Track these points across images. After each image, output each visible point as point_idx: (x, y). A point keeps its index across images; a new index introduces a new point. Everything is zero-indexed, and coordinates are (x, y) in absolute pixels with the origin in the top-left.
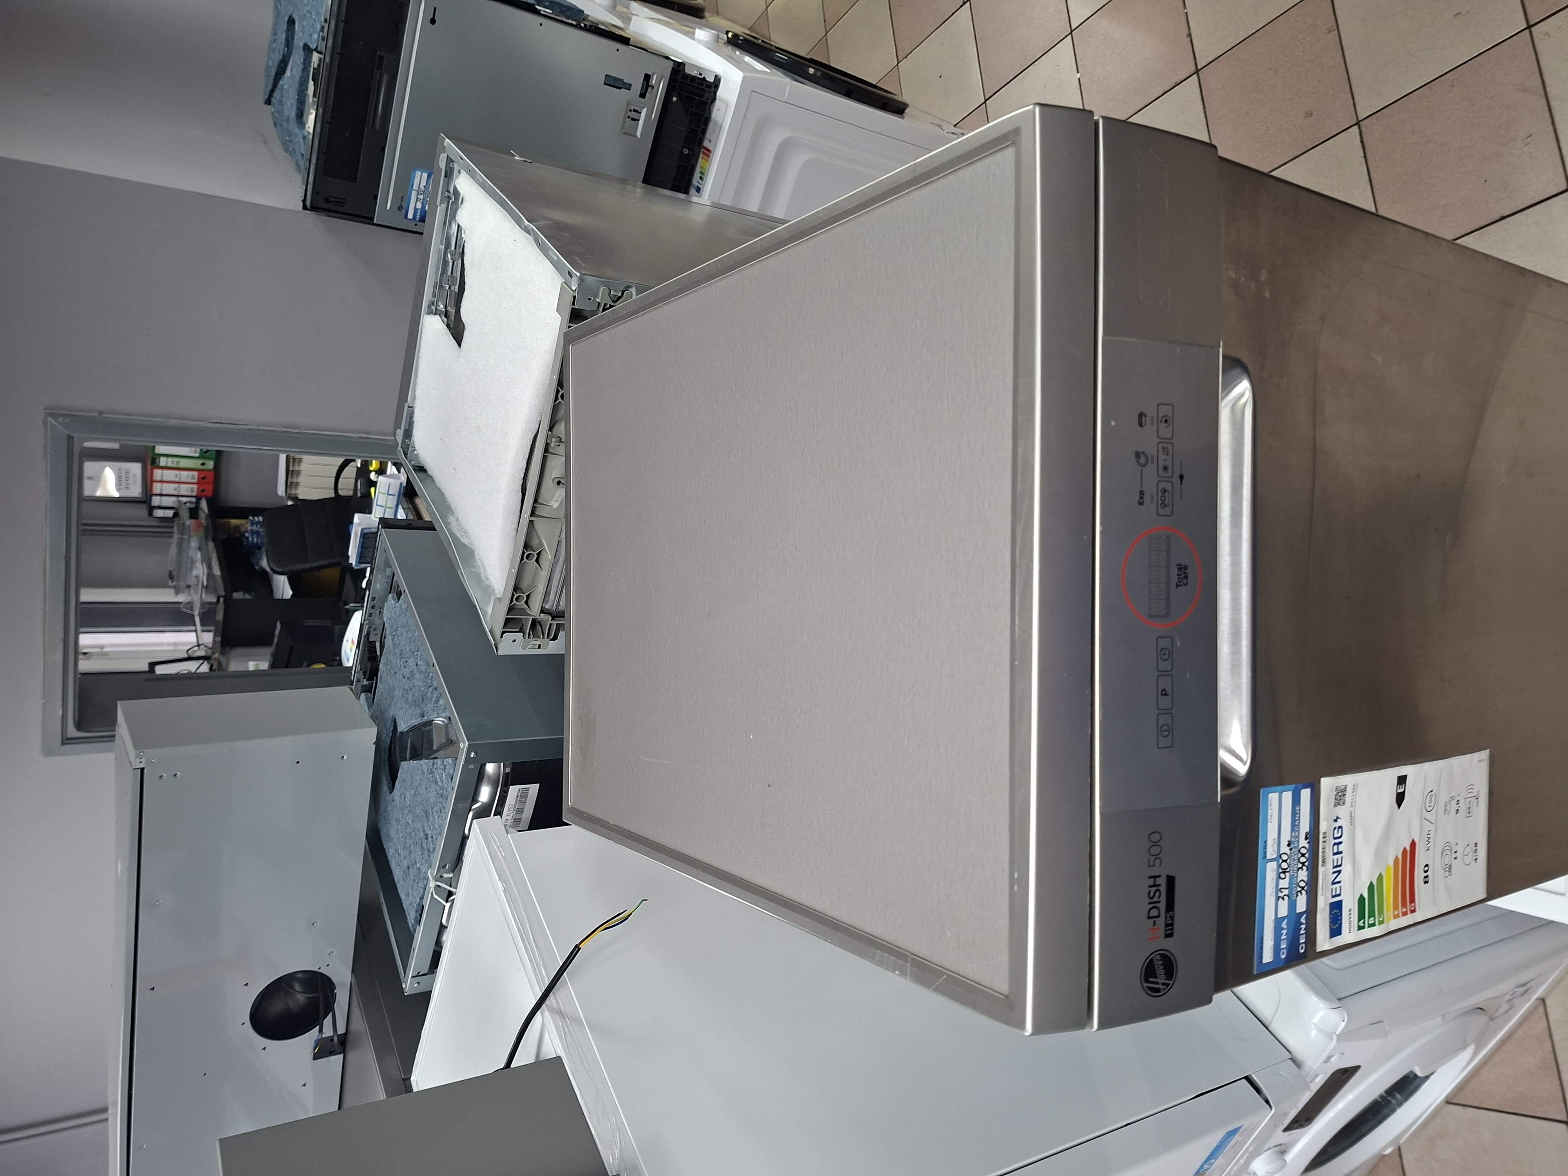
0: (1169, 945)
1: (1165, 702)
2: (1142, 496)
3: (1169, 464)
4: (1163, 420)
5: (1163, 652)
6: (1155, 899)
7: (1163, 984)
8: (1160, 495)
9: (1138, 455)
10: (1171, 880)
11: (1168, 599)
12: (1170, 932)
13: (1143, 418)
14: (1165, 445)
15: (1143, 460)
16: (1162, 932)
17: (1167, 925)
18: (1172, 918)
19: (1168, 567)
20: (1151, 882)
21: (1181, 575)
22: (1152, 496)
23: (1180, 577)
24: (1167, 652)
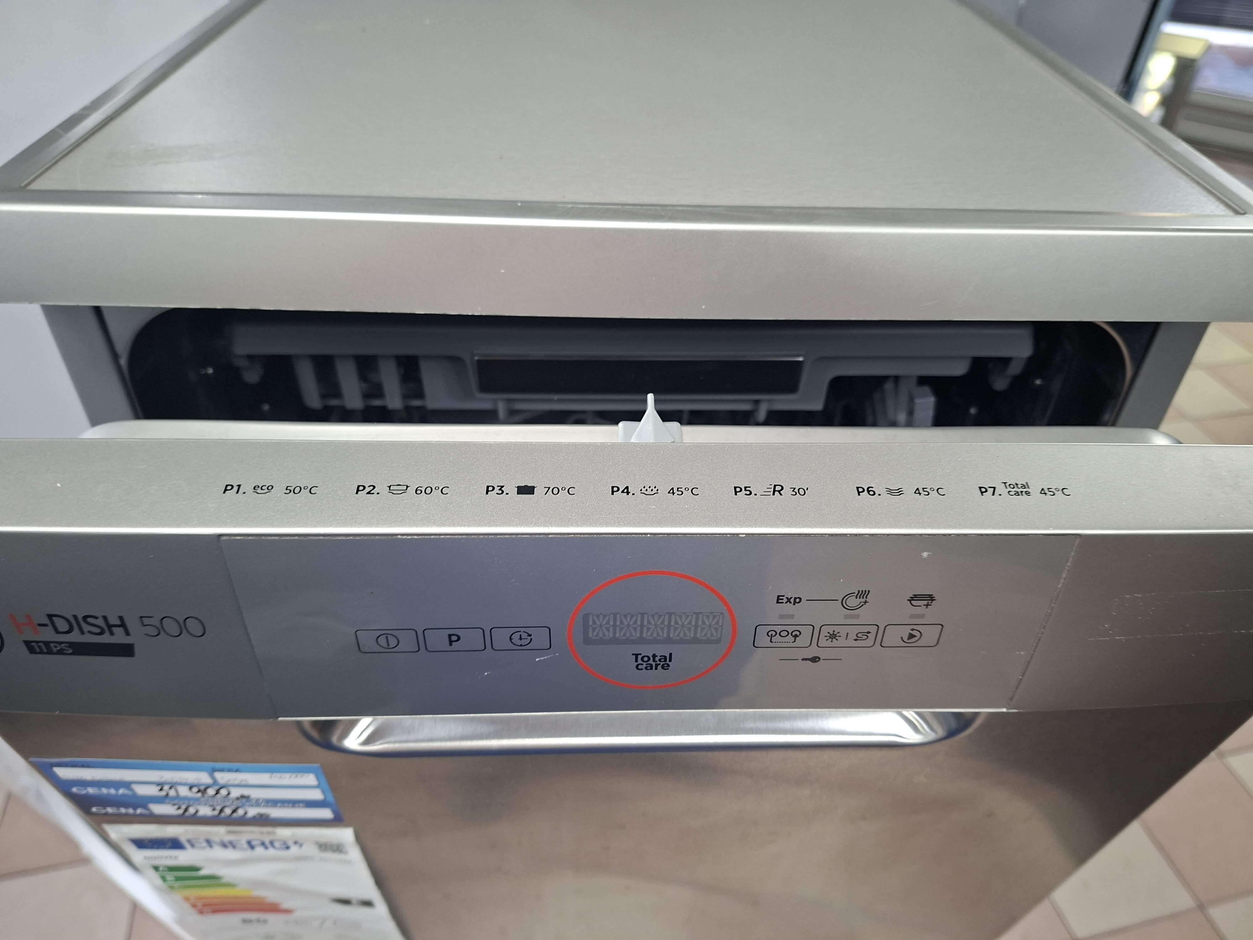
0: (14, 648)
1: (438, 640)
2: (792, 600)
3: (841, 642)
4: (914, 633)
5: (524, 636)
6: (86, 628)
8: (791, 628)
10: (127, 650)
11: (614, 641)
13: (925, 603)
14: (872, 636)
15: (853, 602)
16: (31, 636)
17: (46, 644)
18: (60, 652)
19: (668, 640)
20: (114, 620)
21: (654, 661)
22: (790, 616)
23: (652, 658)
24: (524, 642)
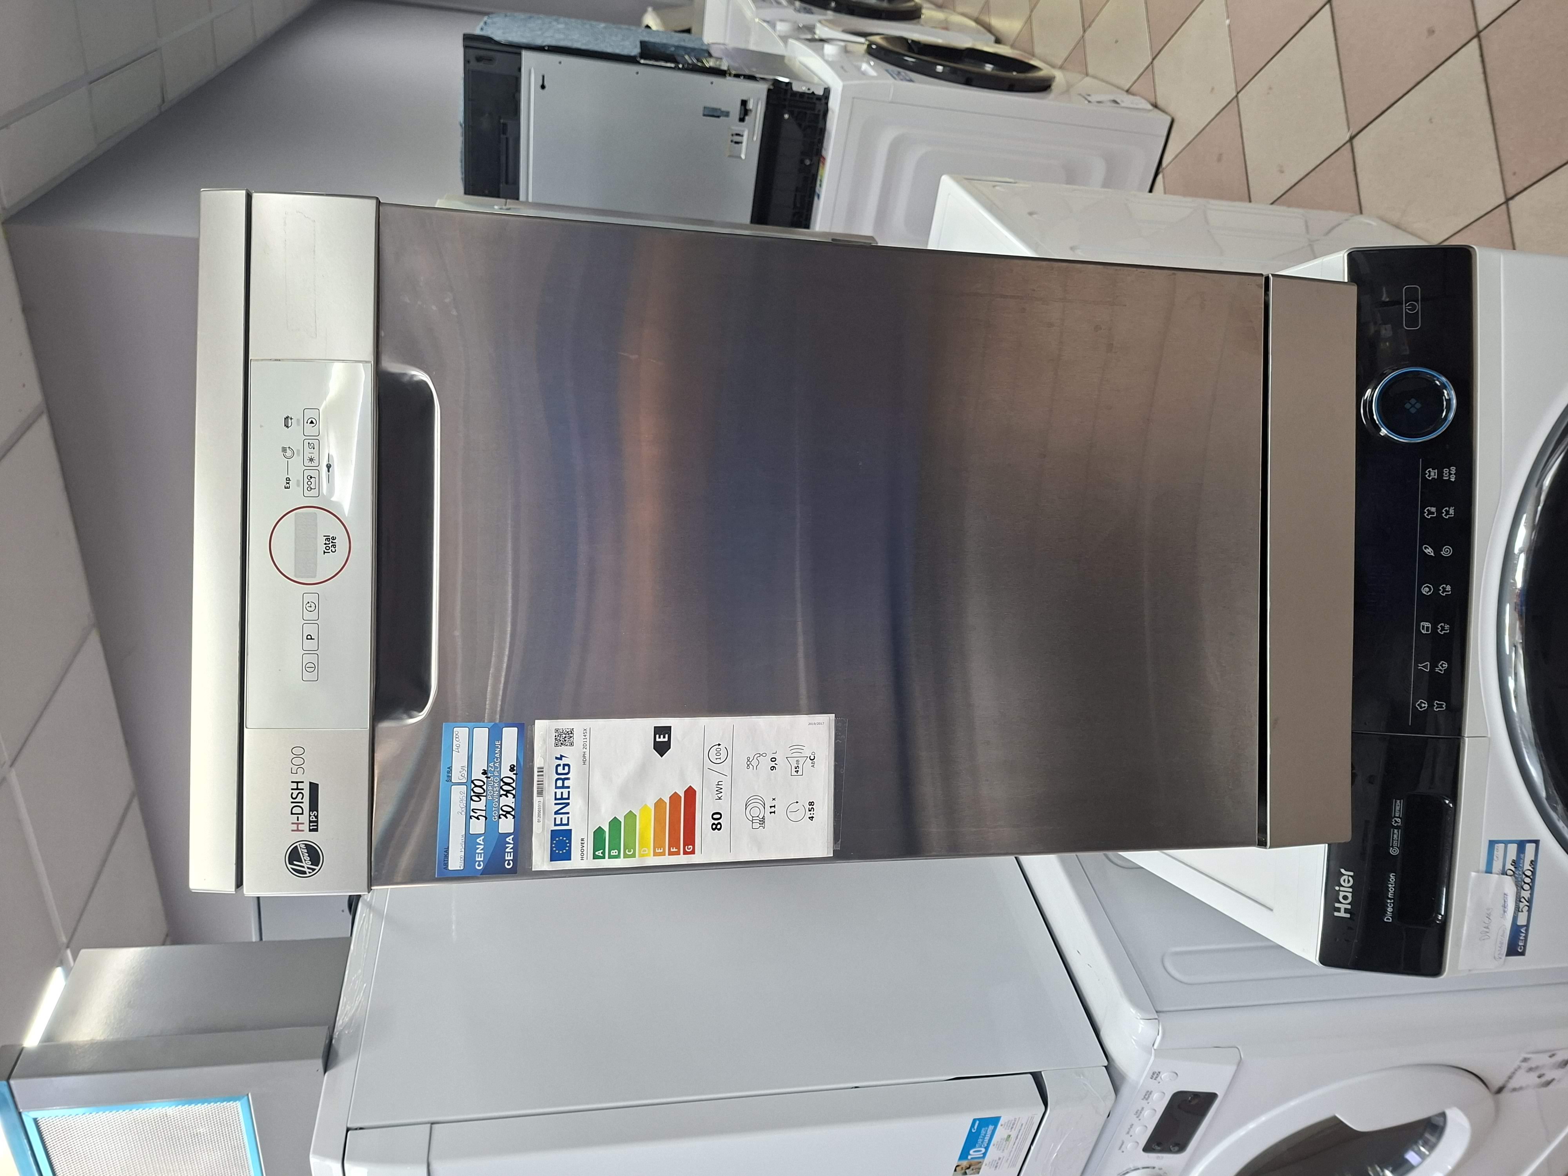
0: (313, 837)
1: (309, 645)
2: (288, 482)
3: (315, 456)
4: (309, 421)
5: (309, 605)
6: (298, 800)
7: (308, 868)
8: (306, 480)
9: (284, 450)
10: (314, 788)
11: (315, 563)
12: (316, 827)
13: (289, 420)
14: (311, 441)
15: (289, 453)
16: (306, 827)
17: (310, 822)
18: (317, 817)
19: (316, 538)
20: (294, 786)
21: (329, 544)
22: (298, 481)
23: (327, 545)
24: (313, 605)
